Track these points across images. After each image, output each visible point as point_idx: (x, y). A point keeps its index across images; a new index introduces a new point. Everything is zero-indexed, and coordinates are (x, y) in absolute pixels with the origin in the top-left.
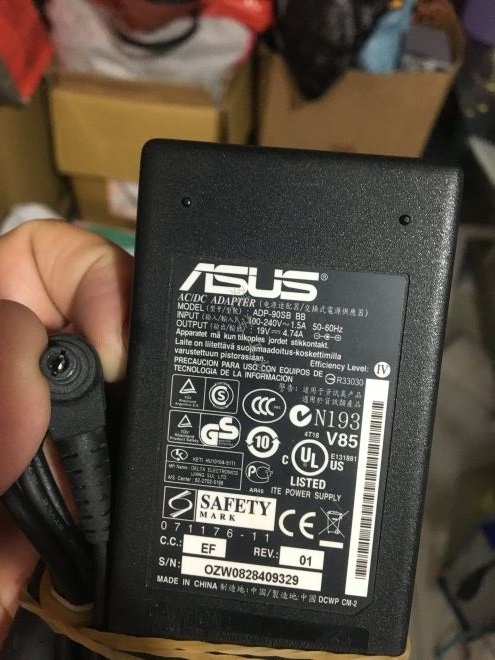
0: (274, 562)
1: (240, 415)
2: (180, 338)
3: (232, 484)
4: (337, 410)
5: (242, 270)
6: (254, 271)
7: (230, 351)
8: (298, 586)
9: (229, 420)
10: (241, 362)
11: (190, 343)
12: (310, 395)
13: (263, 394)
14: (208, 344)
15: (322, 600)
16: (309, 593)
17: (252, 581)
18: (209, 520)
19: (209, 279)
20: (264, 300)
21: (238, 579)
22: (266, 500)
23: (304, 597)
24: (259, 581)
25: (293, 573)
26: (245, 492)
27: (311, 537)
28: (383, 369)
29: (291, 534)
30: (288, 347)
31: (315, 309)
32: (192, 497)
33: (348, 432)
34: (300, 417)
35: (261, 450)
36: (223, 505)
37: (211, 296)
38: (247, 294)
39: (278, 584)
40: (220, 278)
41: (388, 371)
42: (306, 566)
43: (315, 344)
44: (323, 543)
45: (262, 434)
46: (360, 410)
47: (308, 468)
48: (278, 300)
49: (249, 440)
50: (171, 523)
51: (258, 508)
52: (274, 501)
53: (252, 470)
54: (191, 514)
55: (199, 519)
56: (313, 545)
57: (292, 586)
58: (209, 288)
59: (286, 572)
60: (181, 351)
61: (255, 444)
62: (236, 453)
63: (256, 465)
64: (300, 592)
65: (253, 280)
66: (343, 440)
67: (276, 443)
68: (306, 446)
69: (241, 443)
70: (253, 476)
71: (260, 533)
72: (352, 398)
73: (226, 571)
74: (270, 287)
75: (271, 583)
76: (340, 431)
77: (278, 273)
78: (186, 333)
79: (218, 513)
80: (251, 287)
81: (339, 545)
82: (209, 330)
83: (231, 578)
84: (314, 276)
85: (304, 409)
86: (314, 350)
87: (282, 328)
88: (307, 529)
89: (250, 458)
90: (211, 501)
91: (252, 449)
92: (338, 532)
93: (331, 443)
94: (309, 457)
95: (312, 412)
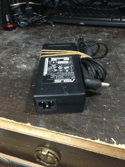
2: (74, 75)
5: (66, 82)
12: (54, 72)
13: (61, 71)
18: (66, 61)
20: (62, 79)
26: (62, 64)
28: (44, 75)
30: (58, 75)
31: (55, 79)
32: (69, 63)
37: (70, 79)
43: (54, 76)
56: (53, 61)
58: (71, 80)
59: (56, 59)
61: (61, 67)
66: (50, 69)
67: (58, 68)
69: (63, 67)
71: (59, 61)
72: (49, 72)
73: (63, 58)
77: (61, 82)
80: (64, 80)
81: (49, 61)
82: (70, 76)
84: (55, 82)
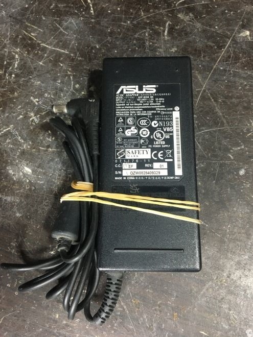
0: (152, 168)
1: (137, 126)
2: (117, 106)
3: (136, 146)
4: (166, 121)
5: (134, 87)
6: (137, 87)
7: (132, 108)
8: (160, 175)
9: (134, 127)
10: (136, 111)
11: (120, 107)
12: (157, 118)
13: (143, 119)
14: (125, 107)
15: (168, 178)
16: (164, 176)
17: (145, 175)
18: (130, 158)
19: (124, 90)
20: (141, 94)
21: (141, 175)
22: (147, 149)
23: (162, 178)
24: (148, 175)
25: (158, 170)
26: (141, 148)
27: (162, 159)
28: (177, 108)
29: (156, 159)
30: (149, 105)
31: (156, 95)
32: (124, 151)
33: (169, 127)
34: (155, 124)
35: (144, 135)
36: (134, 153)
37: (125, 94)
38: (136, 93)
39: (154, 175)
40: (127, 89)
41: (179, 109)
42: (162, 168)
43: (157, 104)
44: (166, 160)
45: (144, 130)
46: (172, 120)
47: (159, 139)
48: (145, 93)
49: (140, 133)
50: (118, 160)
51: (145, 152)
52: (150, 149)
53: (142, 141)
54: (124, 157)
55: (127, 158)
56: (163, 161)
57: (158, 175)
58: (125, 92)
59: (156, 170)
60: (118, 110)
61: (142, 134)
62: (137, 137)
63: (143, 140)
64: (161, 176)
65: (137, 89)
66: (168, 129)
67: (149, 133)
68: (158, 132)
70: (143, 143)
71: (147, 160)
72: (169, 117)
73: (137, 173)
74: (142, 90)
75: (152, 175)
76: (167, 127)
77: (144, 86)
78: (119, 105)
79: (133, 155)
80: (137, 91)
81: (172, 160)
82: (126, 103)
83: (139, 175)
84: (155, 86)
85: (156, 122)
86: (157, 105)
87: (147, 101)
88: (161, 156)
89: (141, 138)
90: (131, 152)
91: (141, 135)
92: (170, 156)
93: (165, 130)
94: (159, 135)
95: (158, 122)
